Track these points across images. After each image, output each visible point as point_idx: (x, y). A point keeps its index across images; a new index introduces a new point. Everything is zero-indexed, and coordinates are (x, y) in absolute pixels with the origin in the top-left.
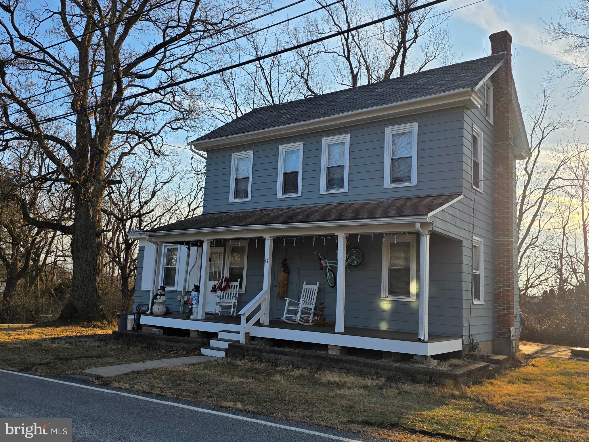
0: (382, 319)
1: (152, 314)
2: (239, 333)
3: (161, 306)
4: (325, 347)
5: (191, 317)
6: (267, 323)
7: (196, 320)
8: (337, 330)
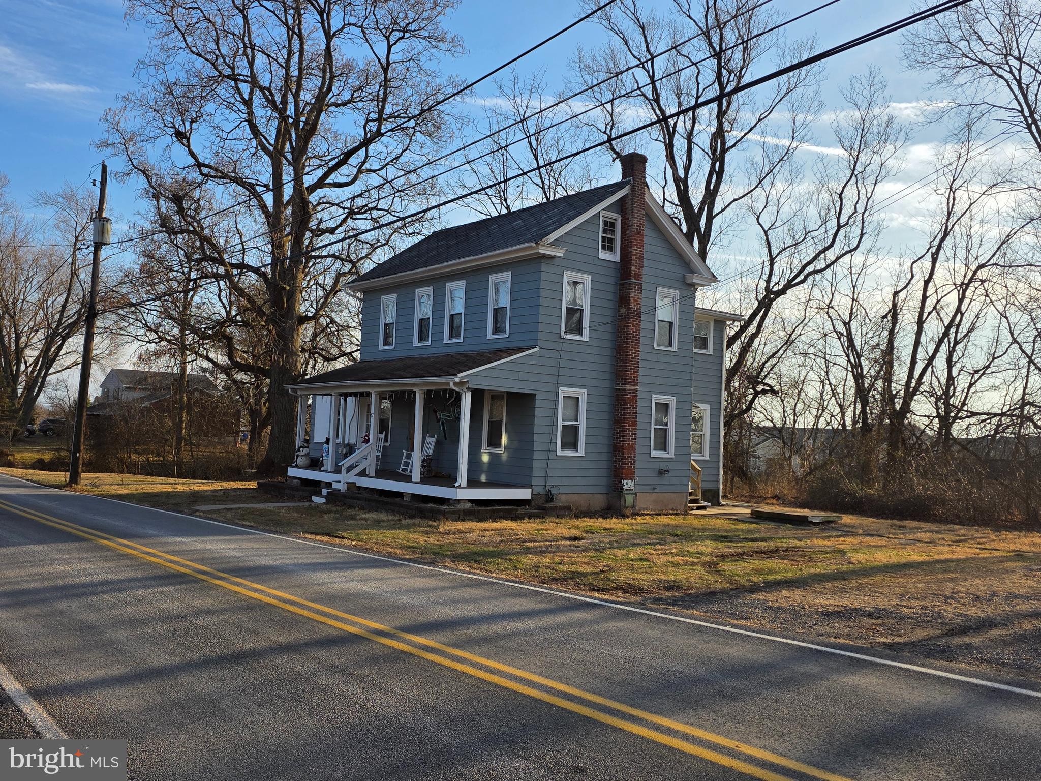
0: (482, 472)
1: (297, 466)
2: (340, 482)
3: (304, 458)
4: (400, 495)
5: (322, 469)
6: (373, 474)
7: (326, 471)
8: (413, 480)
